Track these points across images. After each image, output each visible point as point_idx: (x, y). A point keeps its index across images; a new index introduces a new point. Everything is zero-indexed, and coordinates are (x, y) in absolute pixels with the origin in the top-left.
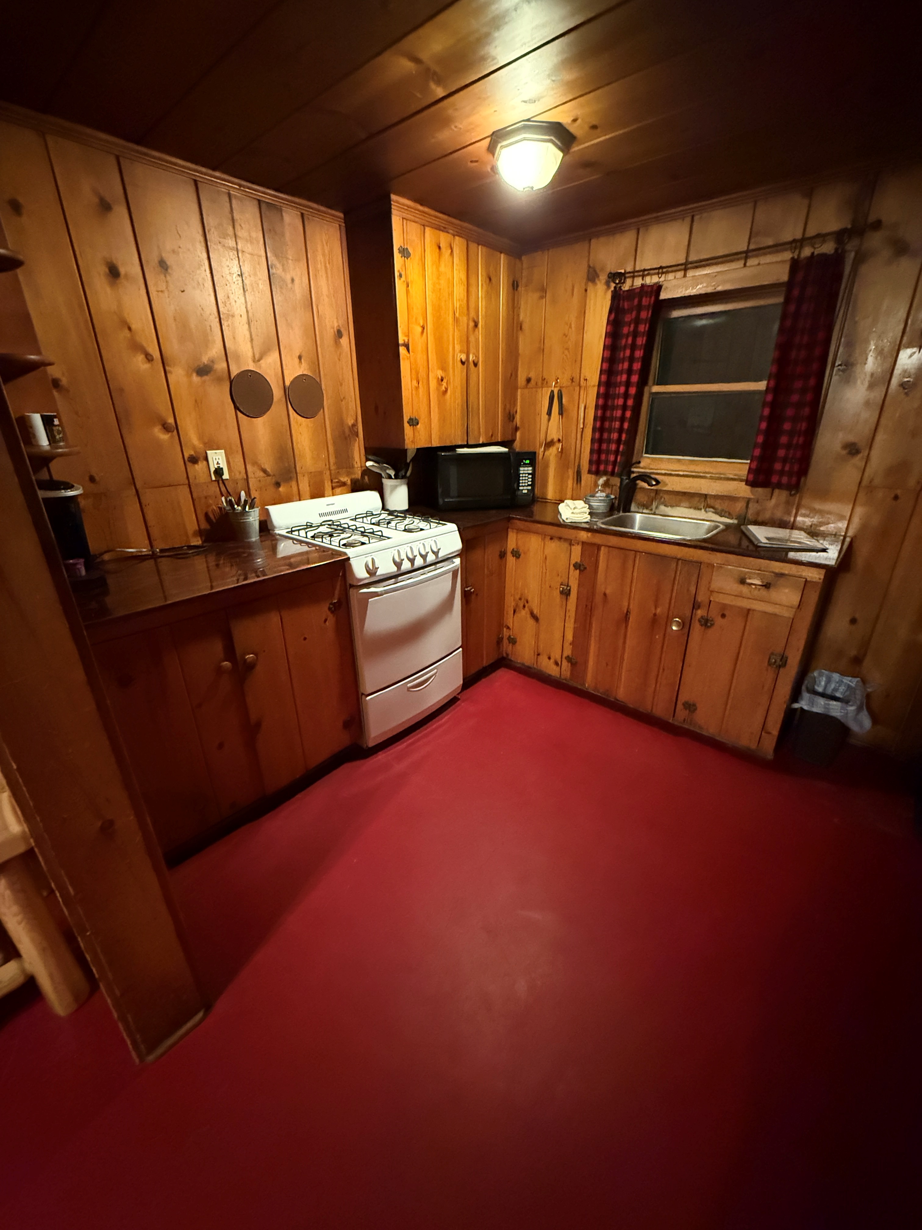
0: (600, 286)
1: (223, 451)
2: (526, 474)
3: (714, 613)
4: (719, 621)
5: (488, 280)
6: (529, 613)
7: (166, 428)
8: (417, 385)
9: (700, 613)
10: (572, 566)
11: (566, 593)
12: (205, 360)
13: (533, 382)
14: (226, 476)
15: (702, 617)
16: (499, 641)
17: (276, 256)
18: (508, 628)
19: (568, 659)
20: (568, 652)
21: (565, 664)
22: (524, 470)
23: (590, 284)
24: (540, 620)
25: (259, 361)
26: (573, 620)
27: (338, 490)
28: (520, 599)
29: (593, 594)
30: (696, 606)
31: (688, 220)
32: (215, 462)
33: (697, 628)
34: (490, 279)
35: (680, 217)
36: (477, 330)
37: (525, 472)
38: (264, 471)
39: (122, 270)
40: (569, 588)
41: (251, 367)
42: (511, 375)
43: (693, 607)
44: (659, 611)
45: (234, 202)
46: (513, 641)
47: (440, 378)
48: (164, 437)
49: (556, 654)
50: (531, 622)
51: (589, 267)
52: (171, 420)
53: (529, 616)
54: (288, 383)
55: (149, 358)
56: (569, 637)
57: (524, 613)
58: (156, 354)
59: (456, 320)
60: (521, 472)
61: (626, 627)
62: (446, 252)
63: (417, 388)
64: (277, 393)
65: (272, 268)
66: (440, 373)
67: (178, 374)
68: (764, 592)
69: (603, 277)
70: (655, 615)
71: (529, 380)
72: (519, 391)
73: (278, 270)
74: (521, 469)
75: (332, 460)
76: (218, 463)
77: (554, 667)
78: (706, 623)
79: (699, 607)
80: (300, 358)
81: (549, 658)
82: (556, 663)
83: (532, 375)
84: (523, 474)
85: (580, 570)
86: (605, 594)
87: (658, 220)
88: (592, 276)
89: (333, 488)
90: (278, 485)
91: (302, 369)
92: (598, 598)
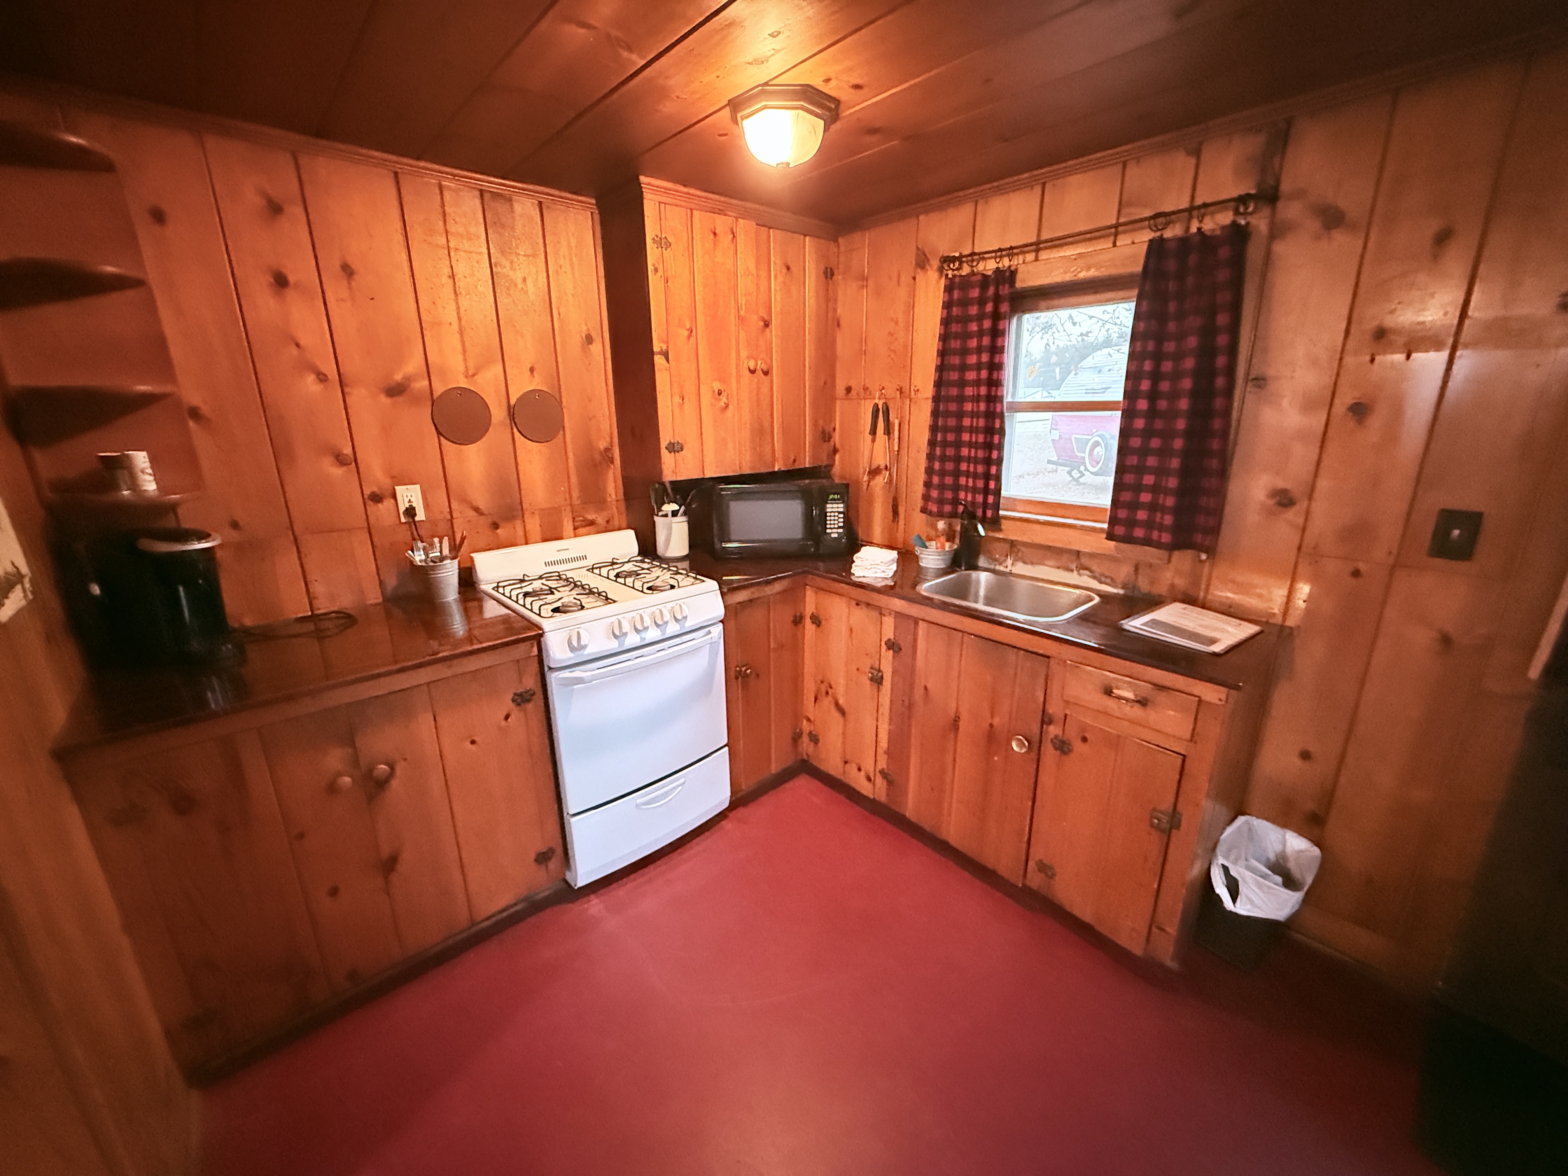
0: (932, 274)
1: (418, 486)
2: (834, 512)
3: (1072, 734)
4: (1079, 747)
5: (784, 270)
6: (833, 702)
7: (340, 460)
8: (681, 401)
9: (1053, 730)
10: (883, 644)
11: (877, 680)
12: (398, 377)
13: (853, 393)
14: (421, 516)
15: (1056, 737)
16: (796, 738)
17: (503, 252)
18: (809, 720)
19: (882, 772)
20: (882, 764)
21: (879, 781)
22: (832, 508)
23: (919, 270)
24: (847, 715)
25: (473, 375)
26: (887, 719)
27: (581, 531)
28: (822, 682)
29: (912, 686)
30: (1046, 720)
31: (1038, 190)
32: (407, 500)
33: (1049, 753)
34: (788, 268)
35: (1028, 185)
36: (768, 330)
37: (834, 510)
38: (477, 510)
39: (292, 279)
40: (880, 674)
41: (463, 383)
42: (825, 383)
43: (1043, 722)
44: (996, 721)
45: (447, 195)
46: (814, 739)
47: (716, 391)
48: (338, 472)
49: (868, 766)
50: (836, 714)
51: (918, 248)
52: (348, 451)
53: (833, 707)
54: (513, 402)
55: (322, 378)
56: (884, 744)
57: (827, 702)
58: (332, 373)
59: (741, 319)
60: (828, 510)
61: (956, 737)
62: (725, 239)
63: (681, 406)
64: (498, 414)
65: (496, 266)
66: (717, 386)
67: (359, 396)
68: (1137, 712)
69: (935, 263)
70: (991, 725)
71: (849, 390)
72: (838, 403)
73: (504, 269)
74: (828, 506)
75: (575, 494)
76: (410, 501)
77: (866, 783)
78: (1063, 747)
79: (1050, 723)
80: (532, 370)
81: (859, 769)
82: (869, 779)
83: (853, 384)
84: (831, 512)
85: (894, 652)
86: (926, 688)
87: (1000, 191)
88: (922, 263)
89: (575, 529)
90: (496, 526)
91: (535, 383)
92: (918, 693)
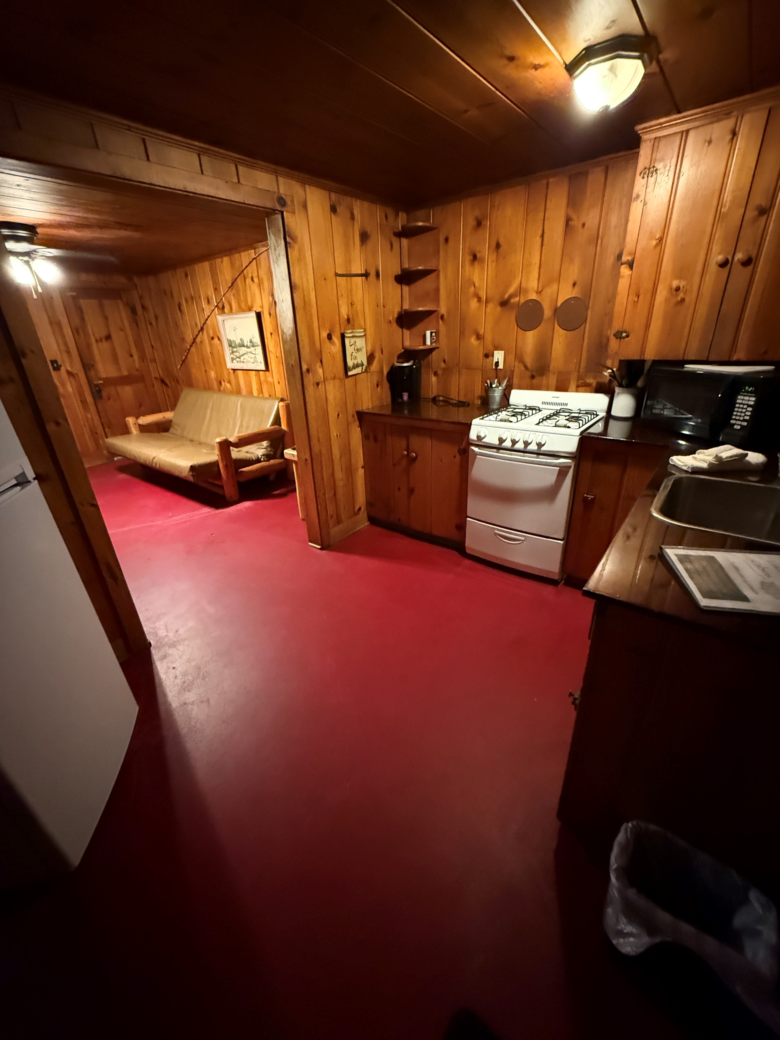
1: (503, 352)
2: (744, 404)
7: (479, 337)
8: (636, 299)
12: (507, 296)
14: (501, 366)
22: (743, 400)
25: (540, 292)
27: (580, 389)
32: (497, 358)
37: (744, 402)
38: (526, 367)
39: (478, 256)
41: (534, 297)
47: (675, 288)
48: (477, 342)
52: (482, 333)
54: (558, 305)
55: (480, 301)
58: (484, 298)
60: (738, 401)
63: (635, 303)
64: (548, 312)
66: (676, 283)
67: (490, 307)
74: (739, 397)
76: (498, 359)
80: (574, 285)
84: (740, 404)
89: (578, 387)
90: (533, 377)
91: (574, 293)
